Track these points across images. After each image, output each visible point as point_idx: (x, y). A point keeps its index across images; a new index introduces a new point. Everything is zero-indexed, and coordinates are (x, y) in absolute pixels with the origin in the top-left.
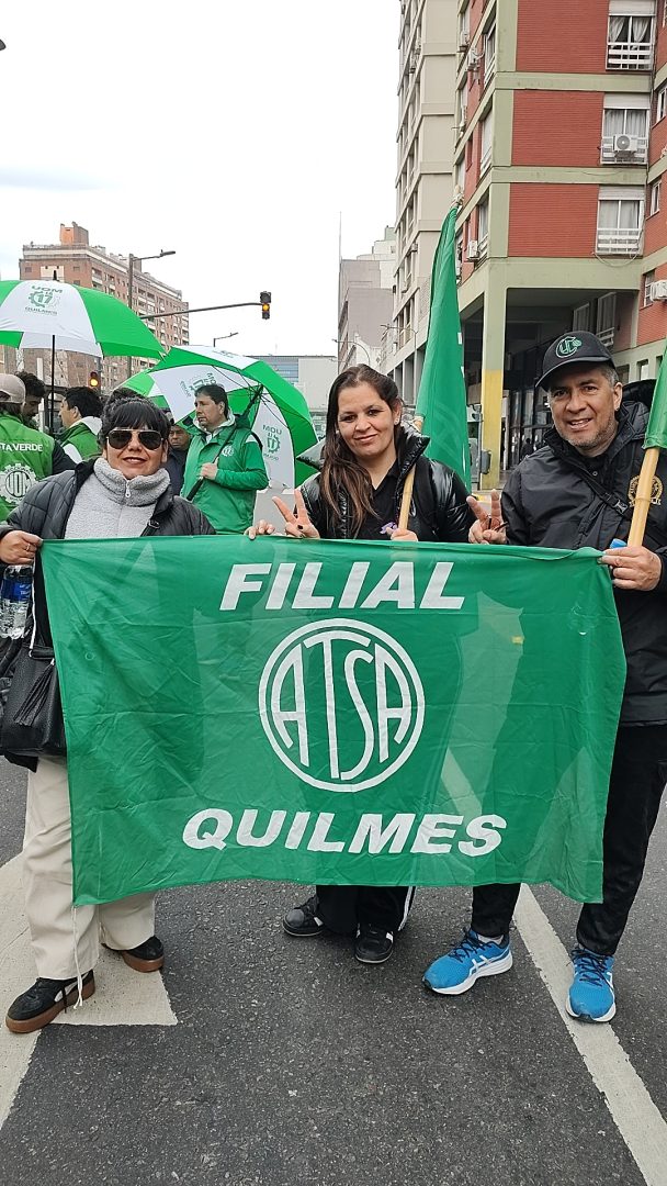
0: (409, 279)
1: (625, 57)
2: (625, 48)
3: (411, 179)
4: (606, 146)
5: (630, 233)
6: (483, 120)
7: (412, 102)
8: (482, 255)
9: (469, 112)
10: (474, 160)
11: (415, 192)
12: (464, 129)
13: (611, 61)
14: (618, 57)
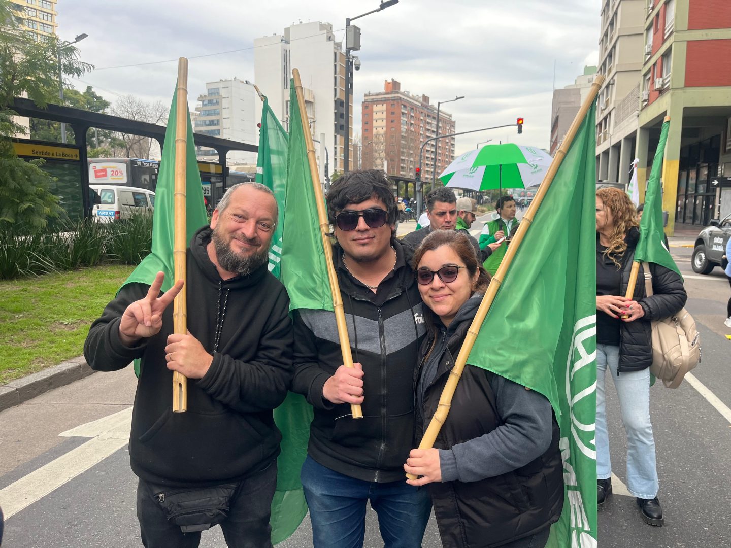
0: (607, 102)
3: (611, 38)
8: (666, 87)
10: (661, 27)
12: (653, 8)
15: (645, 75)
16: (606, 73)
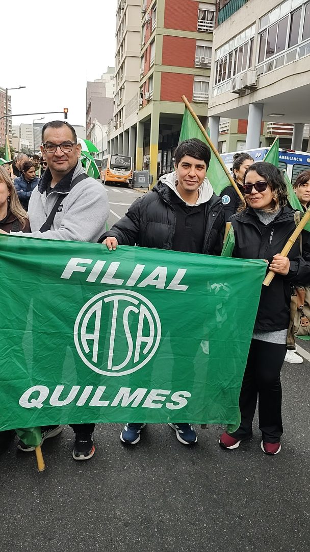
0: (121, 100)
1: (204, 26)
2: (204, 22)
3: (122, 56)
4: (197, 60)
5: (205, 94)
6: (151, 44)
7: (122, 22)
8: (151, 98)
9: (147, 38)
10: (148, 59)
11: (124, 63)
12: (144, 45)
13: (199, 27)
14: (202, 26)
15: (141, 88)
16: (120, 80)
